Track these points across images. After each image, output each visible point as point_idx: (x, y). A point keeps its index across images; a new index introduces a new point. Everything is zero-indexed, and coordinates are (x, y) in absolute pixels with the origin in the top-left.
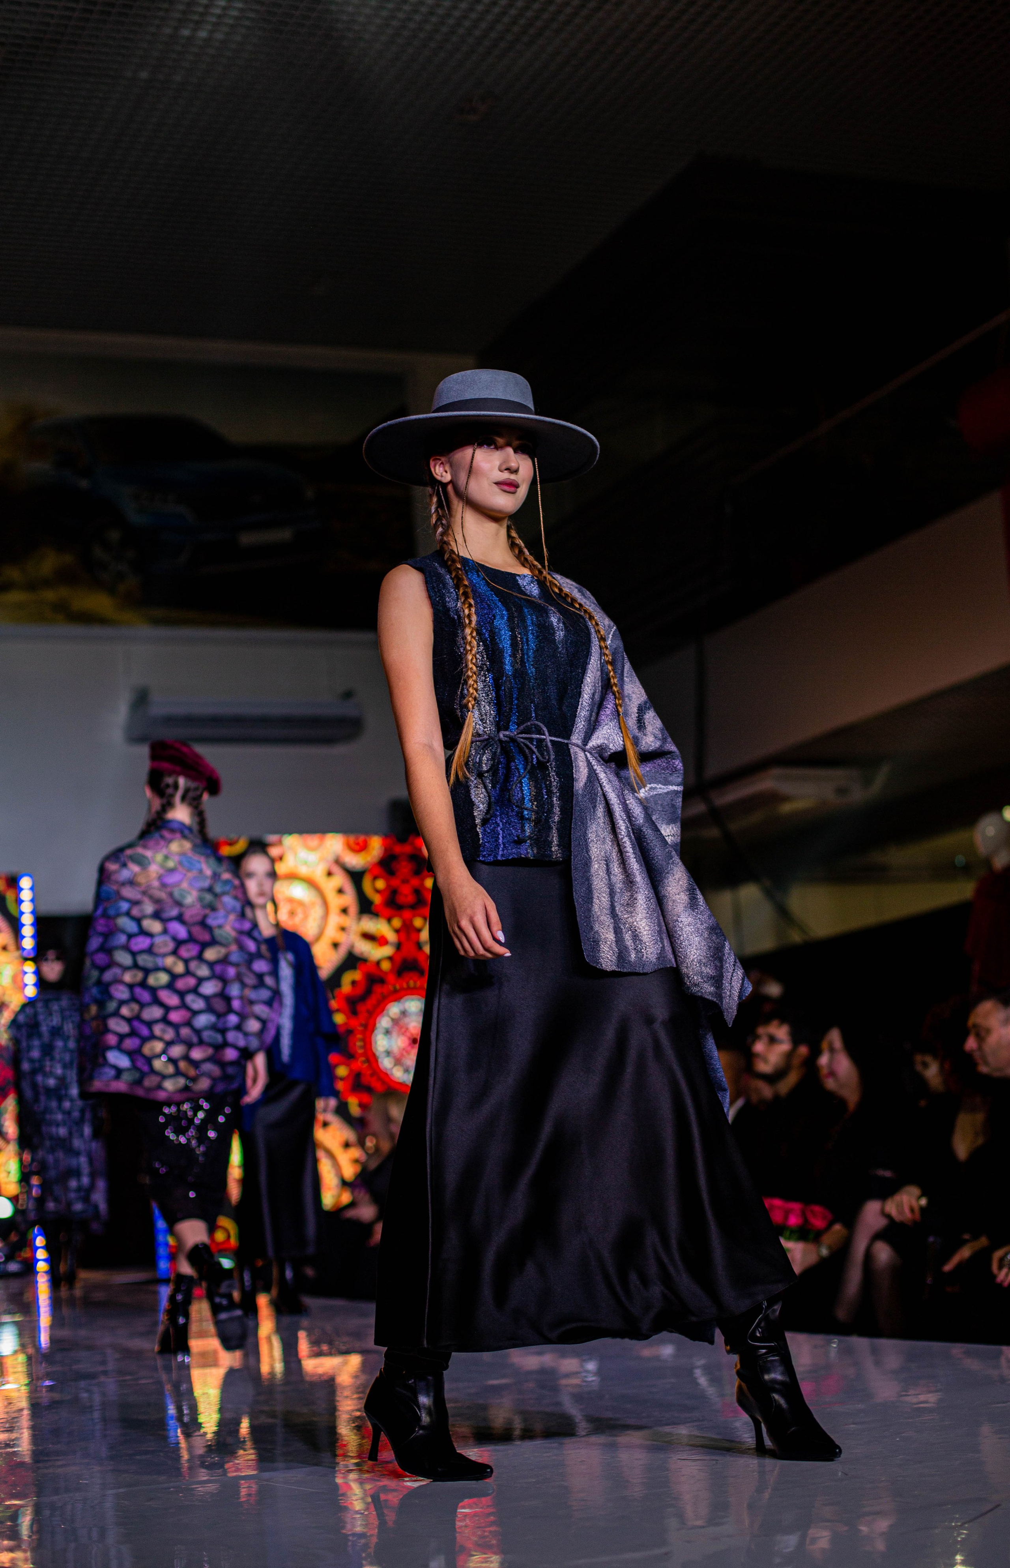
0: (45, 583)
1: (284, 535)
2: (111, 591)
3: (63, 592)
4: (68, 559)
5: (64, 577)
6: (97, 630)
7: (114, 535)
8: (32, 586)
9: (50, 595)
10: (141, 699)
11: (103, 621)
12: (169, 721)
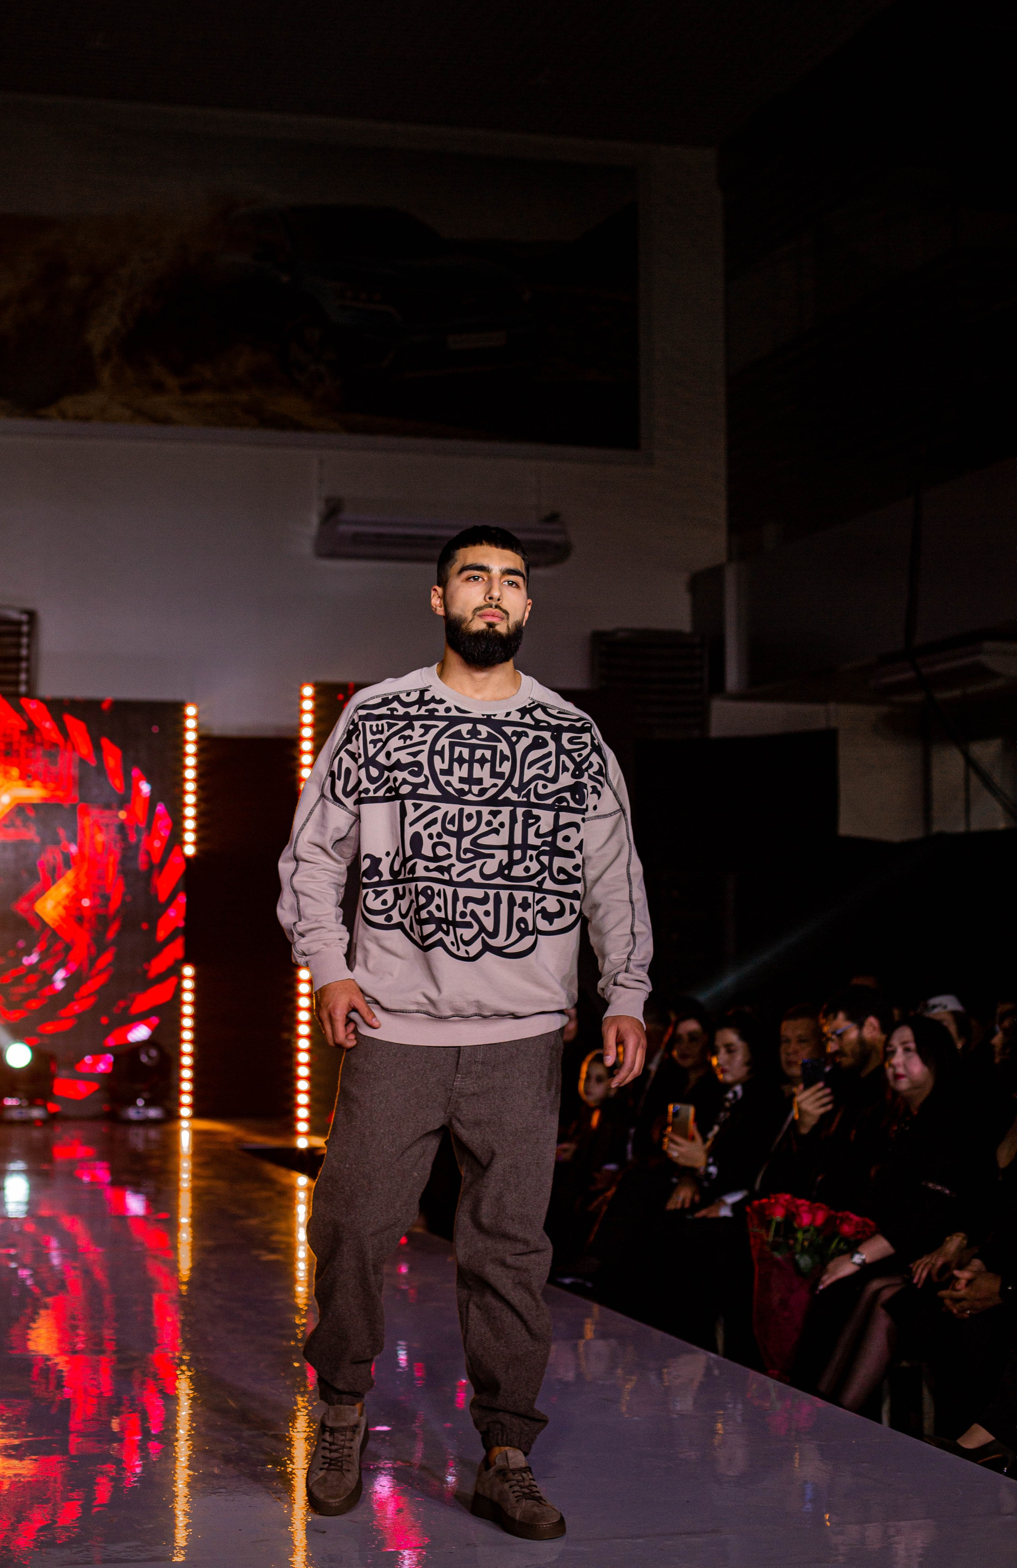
0: (239, 384)
1: (494, 339)
2: (307, 395)
3: (257, 393)
4: (263, 358)
5: (258, 378)
6: (290, 436)
7: (314, 334)
8: (223, 386)
9: (242, 396)
10: (331, 511)
11: (297, 426)
12: (357, 539)
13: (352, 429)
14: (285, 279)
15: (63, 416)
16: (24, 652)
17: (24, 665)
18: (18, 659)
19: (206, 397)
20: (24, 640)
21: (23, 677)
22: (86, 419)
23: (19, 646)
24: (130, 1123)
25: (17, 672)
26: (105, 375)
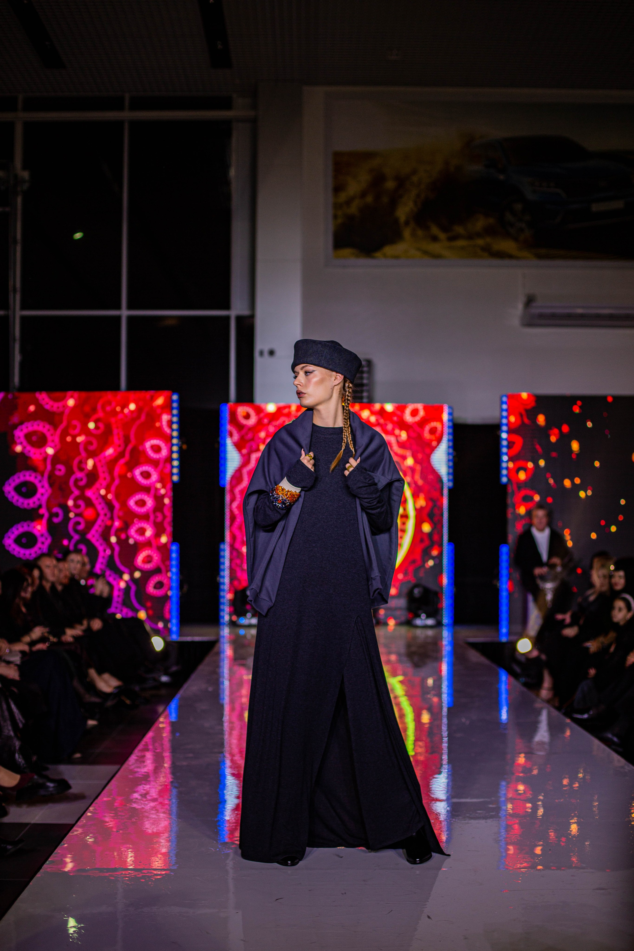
0: (479, 235)
1: (619, 204)
2: (516, 239)
3: (488, 240)
4: (491, 221)
5: (489, 231)
6: (506, 262)
7: (519, 207)
8: (470, 237)
9: (480, 242)
10: (530, 301)
11: (510, 257)
12: (541, 316)
13: (540, 257)
14: (502, 177)
15: (385, 256)
16: (365, 381)
17: (365, 388)
18: (362, 385)
19: (461, 243)
20: (365, 375)
21: (365, 394)
22: (397, 257)
23: (362, 378)
24: (417, 627)
25: (362, 392)
26: (407, 233)
